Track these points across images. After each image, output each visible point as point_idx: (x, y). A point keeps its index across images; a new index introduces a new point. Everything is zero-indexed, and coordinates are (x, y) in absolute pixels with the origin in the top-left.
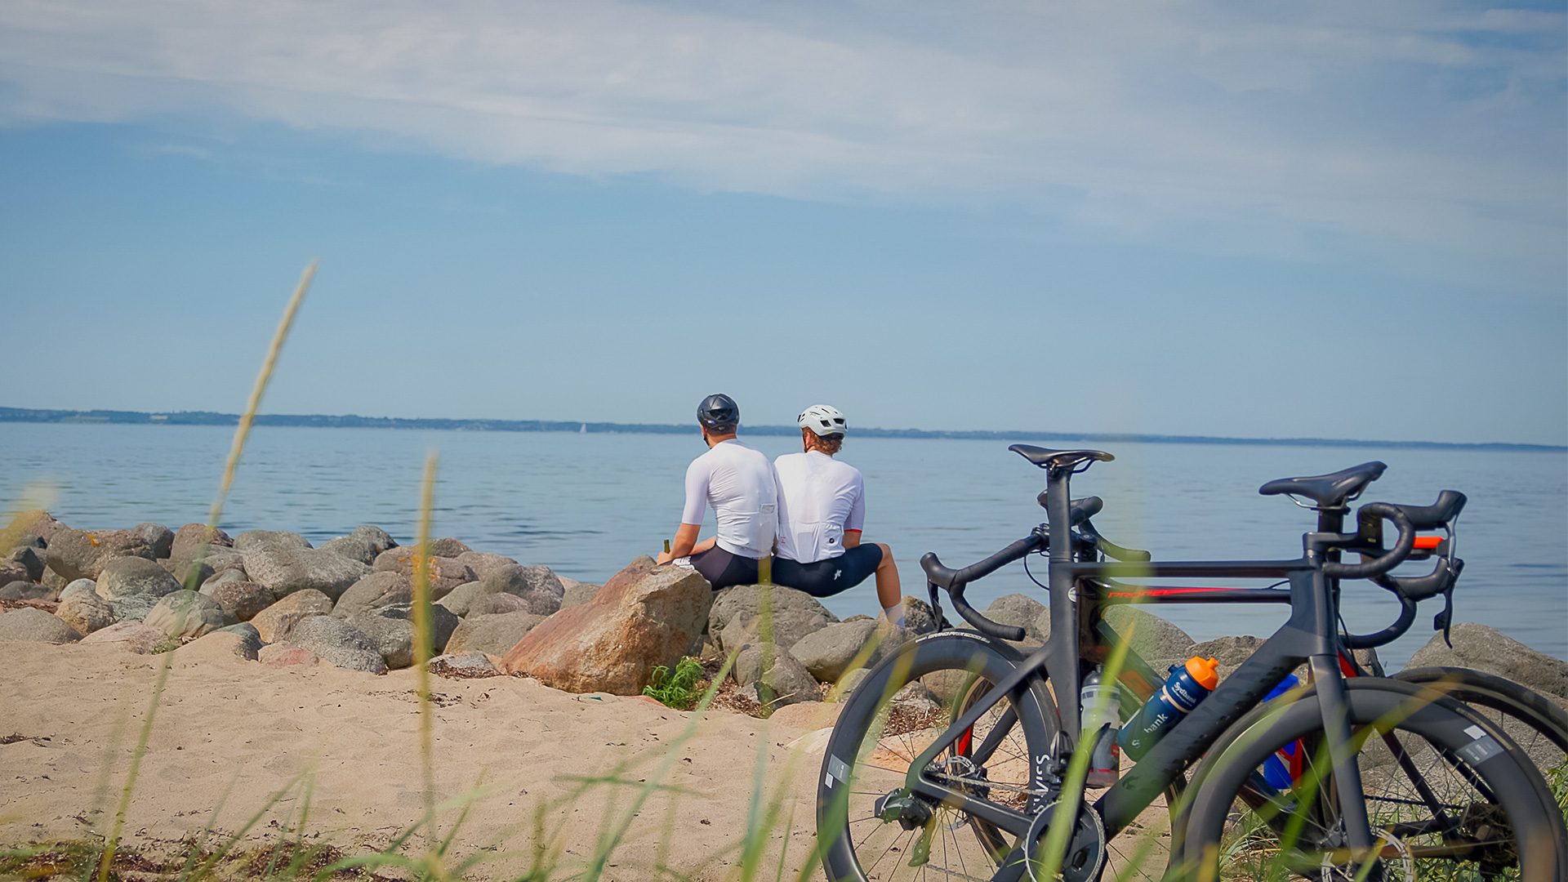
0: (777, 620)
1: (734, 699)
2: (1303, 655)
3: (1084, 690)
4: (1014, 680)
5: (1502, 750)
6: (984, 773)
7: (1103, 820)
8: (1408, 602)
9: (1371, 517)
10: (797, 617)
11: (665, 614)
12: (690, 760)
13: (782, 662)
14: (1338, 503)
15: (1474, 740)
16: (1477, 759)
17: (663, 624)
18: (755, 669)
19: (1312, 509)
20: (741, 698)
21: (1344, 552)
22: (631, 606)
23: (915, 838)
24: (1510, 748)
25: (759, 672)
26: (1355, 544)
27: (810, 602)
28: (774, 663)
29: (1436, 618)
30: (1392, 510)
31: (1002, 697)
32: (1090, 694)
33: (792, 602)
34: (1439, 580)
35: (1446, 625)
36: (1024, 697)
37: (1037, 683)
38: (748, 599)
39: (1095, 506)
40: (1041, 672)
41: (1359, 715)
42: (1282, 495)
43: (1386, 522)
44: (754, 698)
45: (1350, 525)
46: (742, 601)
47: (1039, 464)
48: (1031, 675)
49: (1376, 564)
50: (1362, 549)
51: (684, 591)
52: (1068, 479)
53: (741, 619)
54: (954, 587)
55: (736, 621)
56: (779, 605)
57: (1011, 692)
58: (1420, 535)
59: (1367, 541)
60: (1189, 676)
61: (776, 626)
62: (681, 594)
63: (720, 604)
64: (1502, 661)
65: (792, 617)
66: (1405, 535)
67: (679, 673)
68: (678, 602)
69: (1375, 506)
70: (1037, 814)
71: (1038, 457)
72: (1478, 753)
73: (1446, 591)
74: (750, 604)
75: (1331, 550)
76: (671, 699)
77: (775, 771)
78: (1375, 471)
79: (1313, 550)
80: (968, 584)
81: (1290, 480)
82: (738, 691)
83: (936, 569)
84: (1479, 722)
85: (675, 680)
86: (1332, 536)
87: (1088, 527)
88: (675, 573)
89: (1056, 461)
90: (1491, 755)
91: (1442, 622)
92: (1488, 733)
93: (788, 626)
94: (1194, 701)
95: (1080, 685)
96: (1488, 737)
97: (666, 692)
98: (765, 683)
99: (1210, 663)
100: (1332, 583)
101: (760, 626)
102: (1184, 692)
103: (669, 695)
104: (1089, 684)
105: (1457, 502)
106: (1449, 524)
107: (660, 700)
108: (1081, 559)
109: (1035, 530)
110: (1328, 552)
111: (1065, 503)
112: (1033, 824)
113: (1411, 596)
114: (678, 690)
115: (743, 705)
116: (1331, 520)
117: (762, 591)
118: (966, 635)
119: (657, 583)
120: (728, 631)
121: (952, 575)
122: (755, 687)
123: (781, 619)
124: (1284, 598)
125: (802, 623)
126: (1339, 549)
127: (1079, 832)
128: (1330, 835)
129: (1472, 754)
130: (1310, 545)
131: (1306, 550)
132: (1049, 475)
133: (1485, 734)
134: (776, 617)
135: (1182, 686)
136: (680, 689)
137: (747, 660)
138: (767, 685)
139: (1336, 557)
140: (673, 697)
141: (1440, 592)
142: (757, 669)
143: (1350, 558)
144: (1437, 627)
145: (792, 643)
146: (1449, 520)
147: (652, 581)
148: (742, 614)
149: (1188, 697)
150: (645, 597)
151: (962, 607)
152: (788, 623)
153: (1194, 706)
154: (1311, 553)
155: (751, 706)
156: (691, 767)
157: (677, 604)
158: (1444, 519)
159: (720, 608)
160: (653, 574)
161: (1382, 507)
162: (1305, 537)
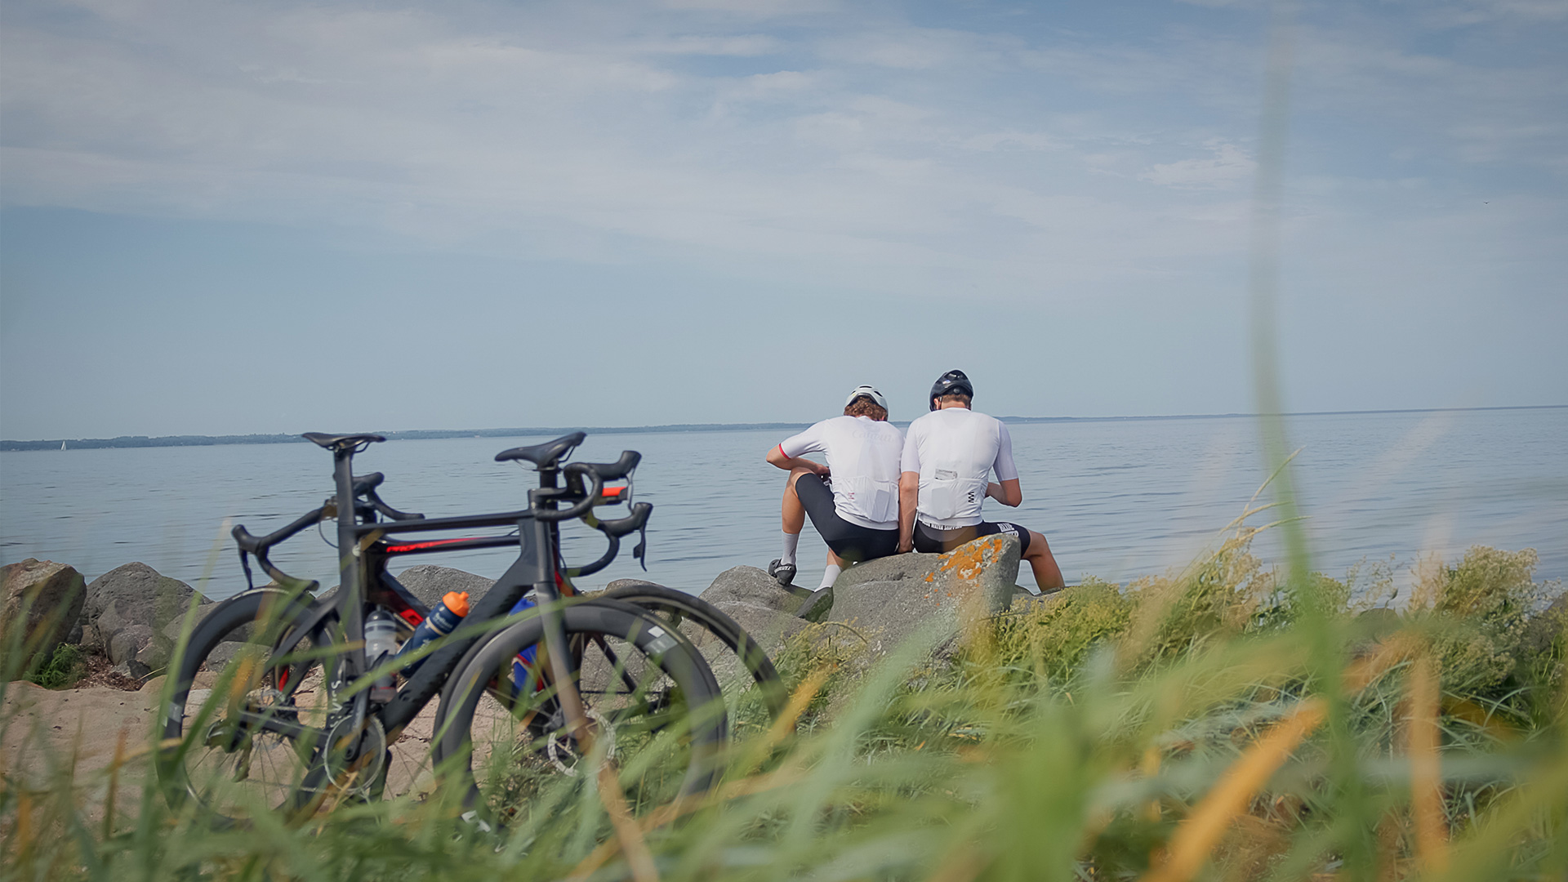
0: (150, 606)
1: (109, 676)
2: (527, 583)
3: (367, 626)
4: (312, 622)
5: (676, 643)
6: (293, 702)
7: (384, 727)
8: (613, 538)
9: (574, 474)
10: (170, 602)
11: (40, 606)
12: (60, 728)
13: (153, 641)
14: (551, 464)
15: (655, 637)
16: (658, 651)
17: (39, 614)
18: (128, 649)
19: (534, 470)
20: (115, 675)
21: (560, 503)
22: (7, 601)
23: (238, 758)
24: (681, 641)
25: (134, 651)
26: (567, 495)
27: (183, 588)
28: (146, 643)
29: (635, 549)
30: (585, 467)
31: (302, 638)
32: (371, 629)
33: (166, 590)
34: (635, 520)
35: (641, 554)
36: (322, 637)
37: (331, 624)
38: (125, 589)
39: (379, 479)
40: (334, 615)
41: (571, 626)
42: (511, 462)
43: (585, 477)
44: (127, 674)
45: (562, 482)
46: (119, 591)
47: (326, 447)
48: (326, 618)
49: (581, 505)
50: (573, 499)
51: (58, 583)
52: (351, 458)
53: (116, 606)
54: (260, 551)
55: (111, 608)
56: (153, 592)
57: (311, 632)
58: (608, 485)
59: (573, 492)
60: (447, 608)
61: (149, 610)
62: (55, 586)
63: (98, 596)
64: (766, 595)
65: (165, 602)
66: (596, 486)
67: (56, 658)
68: (52, 594)
69: (574, 466)
70: (332, 728)
71: (326, 441)
72: (658, 646)
73: (641, 528)
74: (127, 593)
75: (549, 501)
76: (50, 682)
77: (137, 730)
78: (577, 439)
79: (536, 502)
80: (272, 548)
81: (517, 449)
82: (112, 670)
83: (244, 537)
84: (659, 623)
85: (53, 664)
86: (549, 491)
87: (373, 496)
88: (49, 568)
89: (342, 444)
90: (669, 647)
91: (639, 552)
92: (666, 632)
93: (161, 610)
94: (451, 626)
95: (364, 622)
96: (667, 635)
97: (45, 675)
98: (138, 661)
99: (462, 596)
100: (552, 525)
101: (135, 611)
102: (442, 620)
103: (48, 679)
104: (371, 620)
105: (634, 459)
106: (629, 475)
107: (39, 683)
108: (365, 521)
109: (327, 501)
110: (547, 502)
111: (348, 478)
112: (330, 736)
113: (615, 533)
114: (56, 673)
115: (119, 682)
116: (548, 479)
117: (138, 581)
118: (270, 590)
119: (31, 578)
120: (104, 618)
121: (257, 542)
122: (128, 665)
123: (155, 604)
124: (515, 542)
125: (174, 607)
126: (555, 501)
127: (366, 738)
128: (554, 720)
129: (655, 648)
130: (533, 498)
131: (530, 502)
132: (336, 455)
133: (663, 632)
134: (149, 603)
135: (442, 615)
136: (58, 672)
137: (121, 642)
138: (141, 663)
139: (554, 506)
140: (51, 679)
141: (637, 529)
142: (131, 649)
143: (564, 506)
144: (636, 556)
145: (165, 624)
146: (628, 472)
147: (27, 576)
148: (117, 602)
149: (446, 624)
150: (20, 592)
151: (267, 567)
152: (160, 607)
153: (451, 630)
154: (534, 505)
155: (125, 681)
156: (61, 733)
157: (52, 597)
158: (625, 472)
159: (98, 599)
160: (28, 570)
161: (579, 466)
162: (529, 492)
